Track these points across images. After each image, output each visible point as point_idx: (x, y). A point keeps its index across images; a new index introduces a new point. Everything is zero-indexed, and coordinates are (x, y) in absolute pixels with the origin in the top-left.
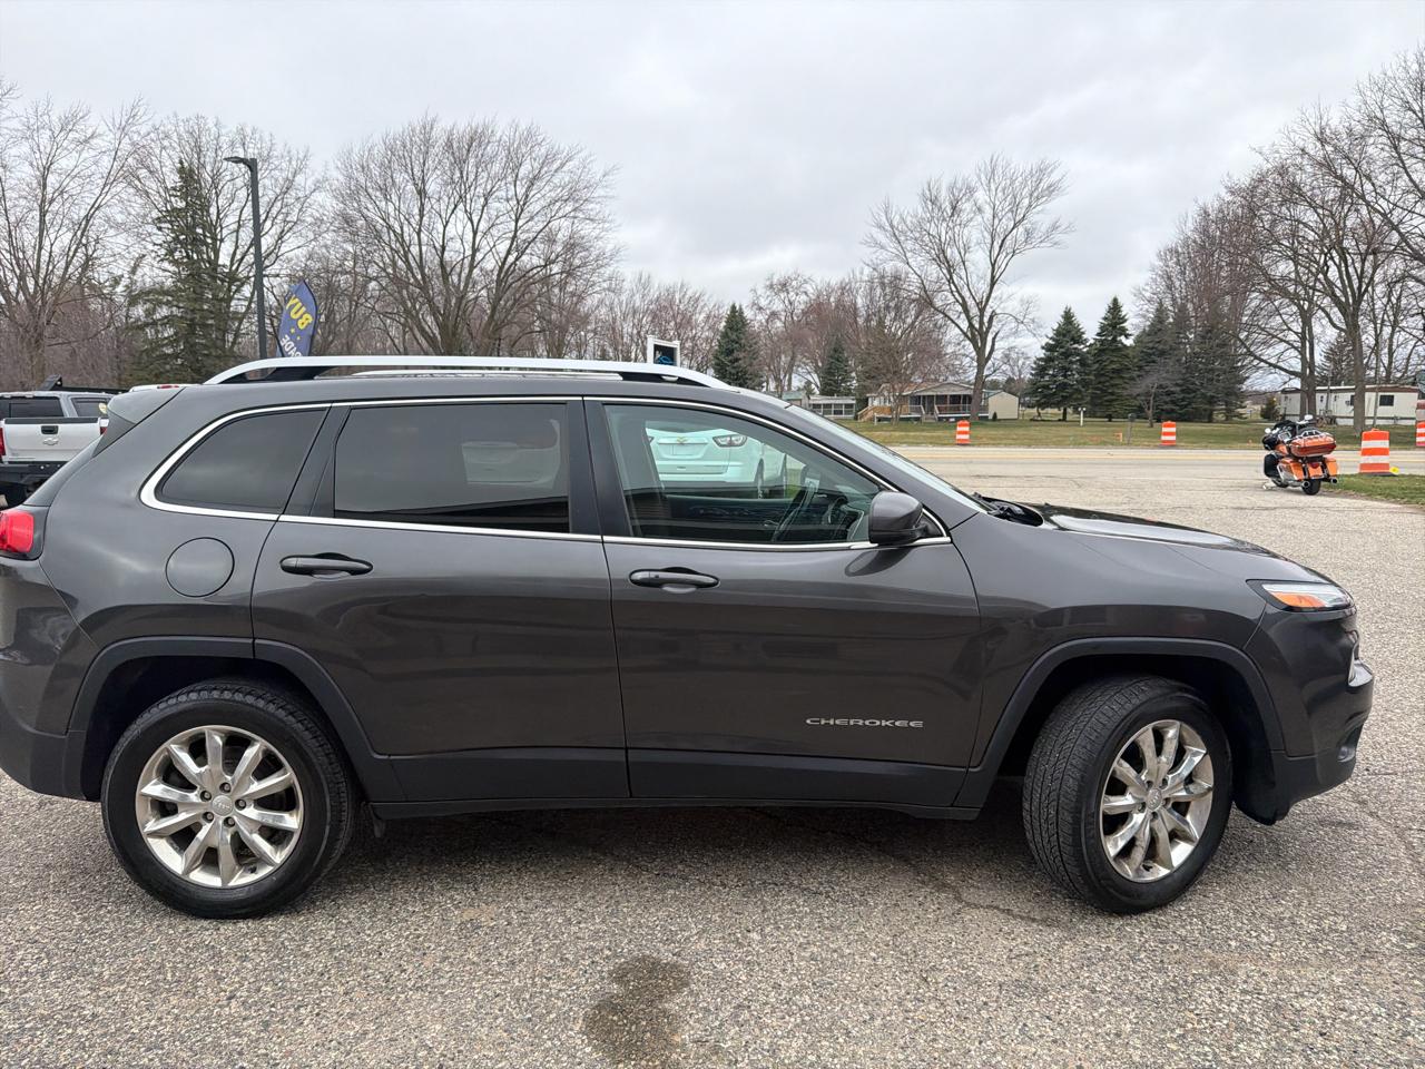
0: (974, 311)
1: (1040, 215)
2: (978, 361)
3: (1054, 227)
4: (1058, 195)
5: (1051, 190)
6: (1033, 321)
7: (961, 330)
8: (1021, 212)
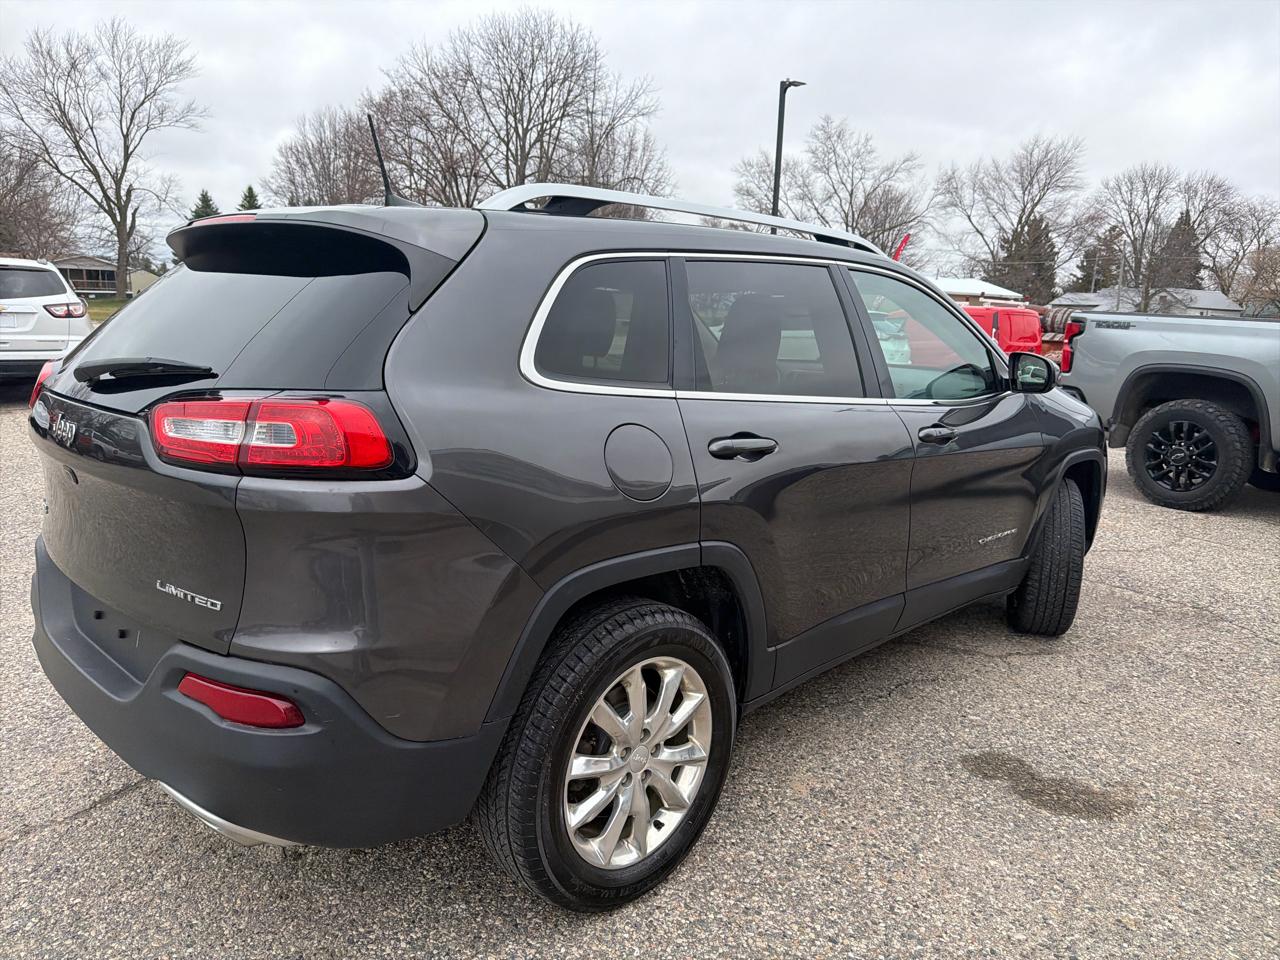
0: (108, 182)
1: (173, 93)
2: (118, 235)
3: (189, 109)
4: (188, 76)
5: (182, 68)
6: (177, 201)
7: (95, 200)
8: (152, 86)
